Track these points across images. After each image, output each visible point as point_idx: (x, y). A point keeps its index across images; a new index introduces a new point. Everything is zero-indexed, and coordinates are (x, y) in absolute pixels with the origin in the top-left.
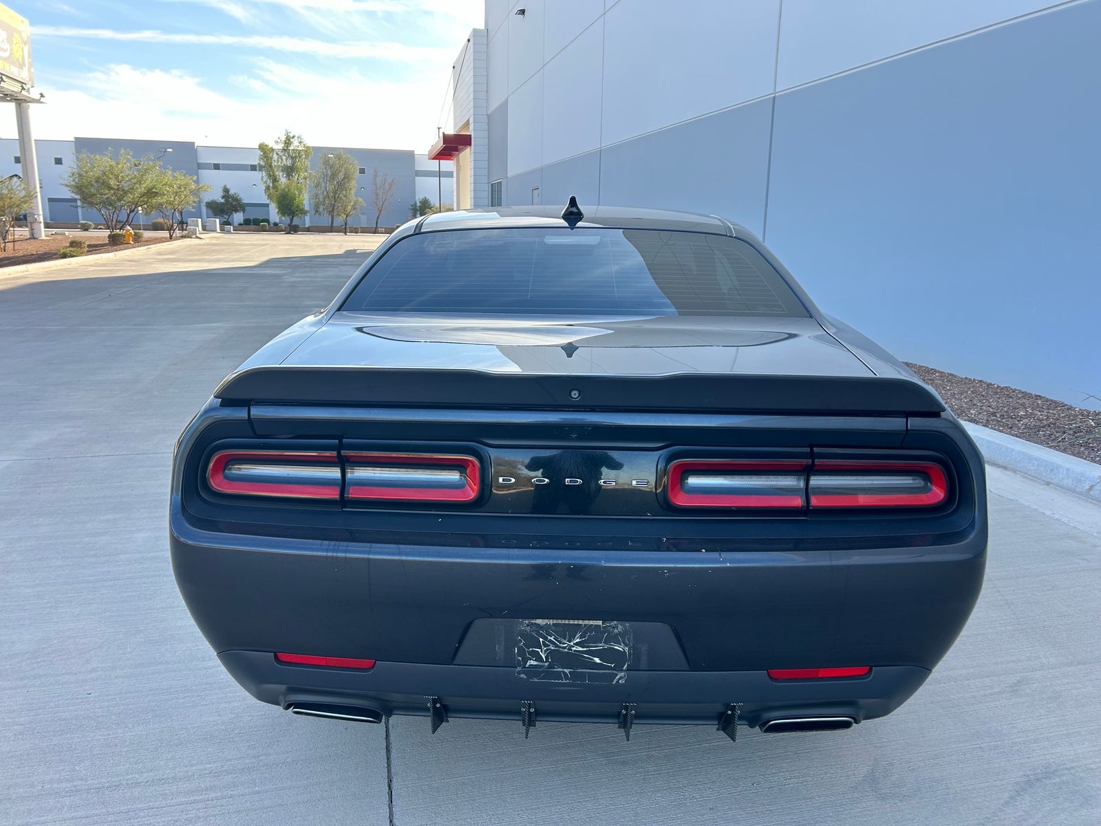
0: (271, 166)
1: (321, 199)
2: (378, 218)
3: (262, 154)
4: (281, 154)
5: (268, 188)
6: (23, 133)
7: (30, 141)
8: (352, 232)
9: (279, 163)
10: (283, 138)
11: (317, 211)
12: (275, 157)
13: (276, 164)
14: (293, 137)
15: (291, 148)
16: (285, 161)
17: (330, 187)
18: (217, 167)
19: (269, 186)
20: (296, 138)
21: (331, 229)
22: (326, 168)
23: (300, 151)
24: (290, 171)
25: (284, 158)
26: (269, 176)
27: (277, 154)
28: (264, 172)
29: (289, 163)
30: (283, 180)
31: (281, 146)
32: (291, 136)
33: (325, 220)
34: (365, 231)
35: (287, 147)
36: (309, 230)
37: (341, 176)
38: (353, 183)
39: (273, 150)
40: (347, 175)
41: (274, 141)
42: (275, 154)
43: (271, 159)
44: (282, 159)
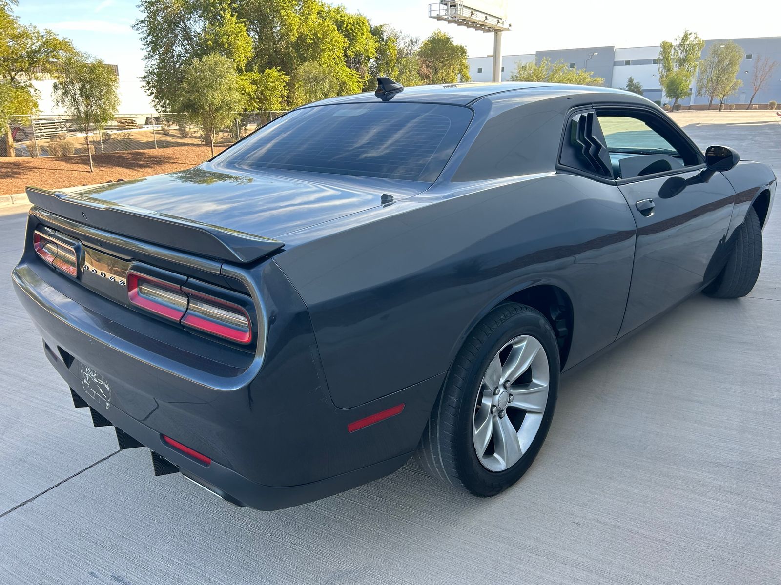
0: (667, 59)
1: (705, 83)
2: (753, 96)
3: (662, 50)
4: (677, 49)
5: (662, 77)
6: (496, 52)
7: (499, 56)
8: (728, 109)
9: (675, 56)
10: (682, 35)
11: (699, 93)
12: (673, 51)
13: (672, 57)
14: (690, 34)
15: (688, 43)
16: (679, 54)
17: (715, 73)
18: (627, 63)
19: (663, 75)
20: (692, 34)
21: (710, 107)
22: (713, 57)
23: (694, 45)
24: (682, 62)
25: (680, 51)
26: (665, 67)
27: (674, 49)
28: (661, 65)
29: (683, 56)
30: (675, 69)
31: (678, 43)
32: (689, 33)
33: (705, 101)
34: (739, 107)
35: (684, 43)
36: (689, 108)
37: (726, 62)
38: (737, 68)
39: (671, 46)
40: (732, 62)
41: (674, 39)
42: (672, 49)
43: (669, 53)
44: (678, 53)
